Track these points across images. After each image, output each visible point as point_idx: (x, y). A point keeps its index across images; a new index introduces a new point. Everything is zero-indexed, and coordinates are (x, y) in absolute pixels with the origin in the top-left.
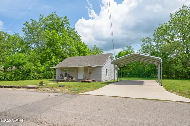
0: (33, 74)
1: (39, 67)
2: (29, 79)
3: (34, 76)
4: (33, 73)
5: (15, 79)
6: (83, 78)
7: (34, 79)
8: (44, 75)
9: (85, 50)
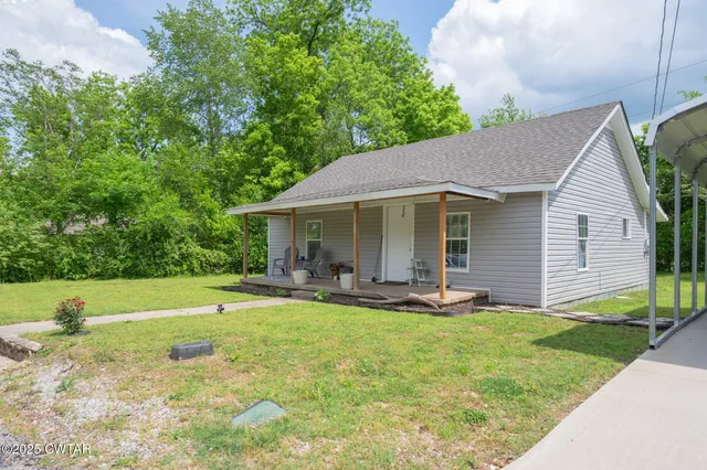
0: (180, 249)
1: (210, 213)
2: (161, 272)
3: (184, 257)
4: (179, 242)
5: (93, 270)
6: (406, 276)
7: (182, 273)
8: (230, 254)
9: (443, 123)
